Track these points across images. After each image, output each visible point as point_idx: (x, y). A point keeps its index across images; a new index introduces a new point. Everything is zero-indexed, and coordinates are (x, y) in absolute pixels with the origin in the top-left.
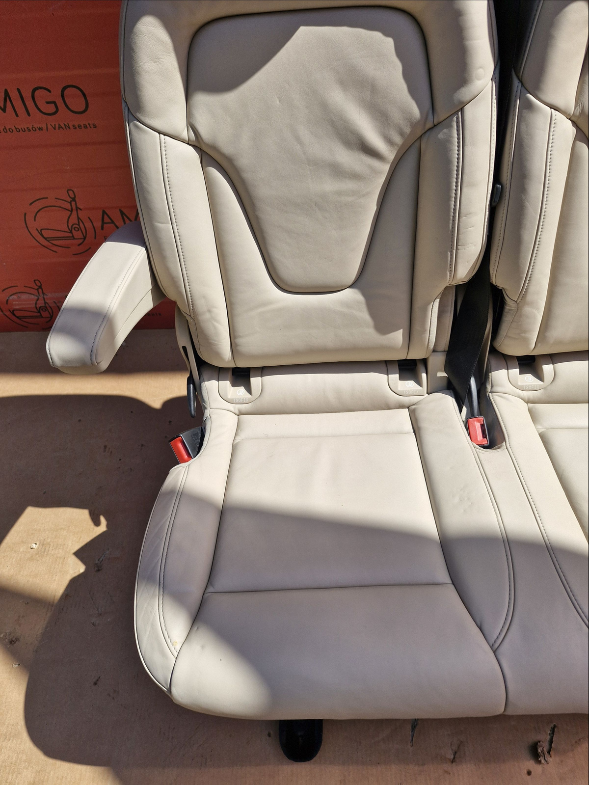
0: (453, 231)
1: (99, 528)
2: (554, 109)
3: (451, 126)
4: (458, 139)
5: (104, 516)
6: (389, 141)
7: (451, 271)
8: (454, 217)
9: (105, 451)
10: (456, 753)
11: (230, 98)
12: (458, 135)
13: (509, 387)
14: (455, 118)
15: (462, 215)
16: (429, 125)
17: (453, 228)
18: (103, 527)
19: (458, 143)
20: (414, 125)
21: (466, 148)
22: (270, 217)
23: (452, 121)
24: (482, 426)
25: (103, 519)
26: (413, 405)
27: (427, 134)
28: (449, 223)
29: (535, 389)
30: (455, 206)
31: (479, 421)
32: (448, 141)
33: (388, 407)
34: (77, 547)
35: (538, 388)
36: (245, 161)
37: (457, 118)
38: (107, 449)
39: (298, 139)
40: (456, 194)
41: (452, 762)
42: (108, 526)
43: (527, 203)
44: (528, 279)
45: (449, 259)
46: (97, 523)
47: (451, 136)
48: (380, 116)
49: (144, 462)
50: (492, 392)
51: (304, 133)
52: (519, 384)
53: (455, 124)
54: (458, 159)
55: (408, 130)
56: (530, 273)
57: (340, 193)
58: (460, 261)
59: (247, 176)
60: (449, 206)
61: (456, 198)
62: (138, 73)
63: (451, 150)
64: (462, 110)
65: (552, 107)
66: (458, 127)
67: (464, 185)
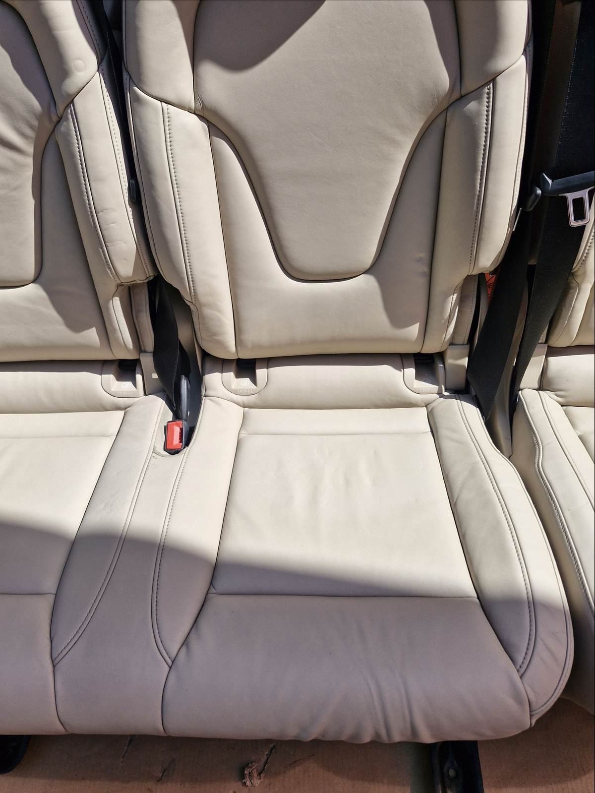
2: (166, 103)
3: (67, 119)
4: (76, 131)
7: (109, 268)
10: (165, 771)
13: (222, 391)
14: (69, 111)
17: (94, 223)
19: (77, 136)
24: (181, 429)
26: (129, 407)
28: (89, 219)
29: (249, 393)
31: (178, 425)
33: (103, 408)
35: (252, 393)
37: (71, 111)
41: (159, 781)
44: (191, 279)
45: (103, 255)
47: (69, 129)
50: (205, 396)
52: (233, 387)
53: (70, 116)
54: (80, 153)
56: (189, 273)
58: (114, 258)
60: (85, 201)
63: (73, 144)
64: (72, 102)
65: (161, 100)
66: (73, 119)
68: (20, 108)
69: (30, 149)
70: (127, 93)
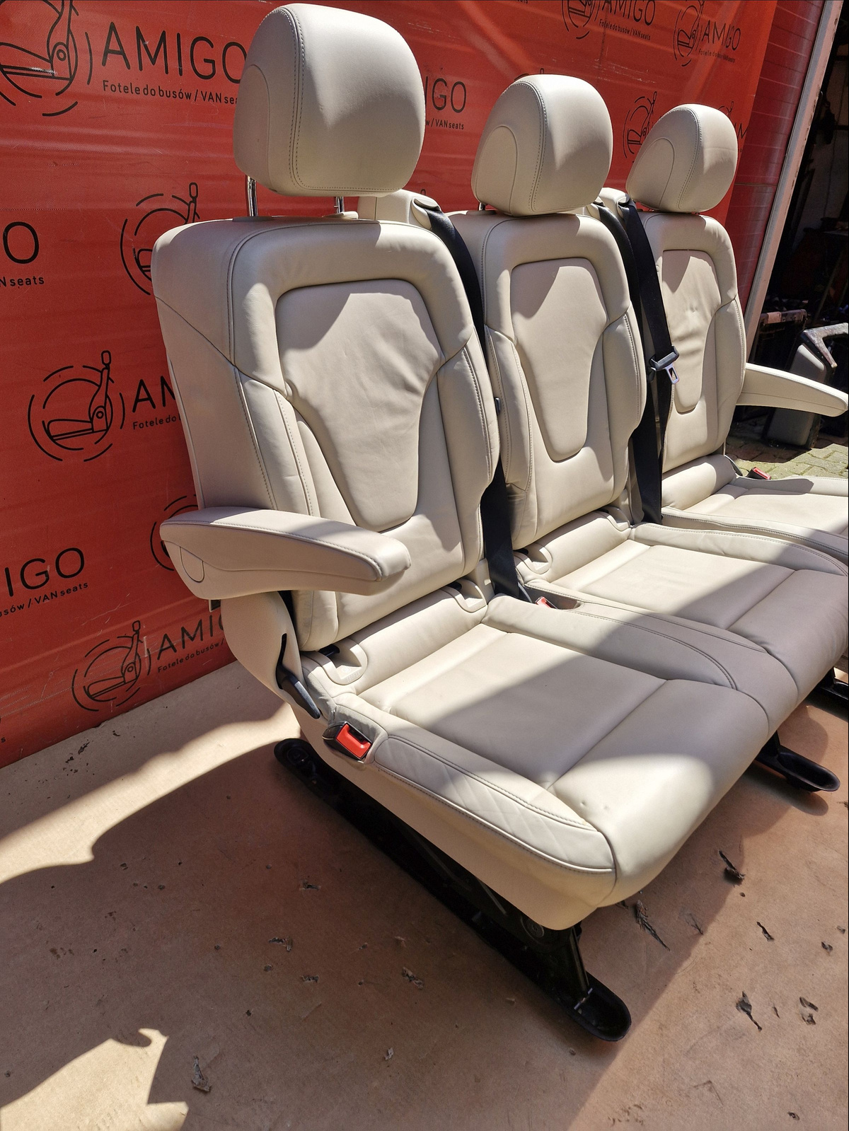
0: (486, 438)
1: (153, 1046)
3: (462, 359)
4: (470, 367)
5: (144, 1027)
6: (421, 379)
8: (484, 426)
9: (58, 956)
11: (312, 353)
12: (469, 364)
15: (489, 423)
16: (443, 362)
17: (486, 435)
18: (158, 1041)
19: (471, 370)
20: (435, 364)
21: (477, 372)
22: (352, 460)
23: (461, 355)
25: (146, 1032)
26: (484, 617)
27: (443, 370)
29: (546, 570)
30: (483, 417)
32: (464, 370)
33: (467, 629)
34: (144, 1093)
35: (548, 568)
36: (328, 411)
37: (464, 352)
38: (59, 952)
39: (361, 385)
40: (481, 408)
42: (163, 1033)
43: (519, 407)
44: (531, 467)
45: (487, 462)
46: (146, 1042)
48: (412, 358)
49: (134, 930)
50: (526, 583)
51: (365, 380)
52: (538, 569)
53: (464, 357)
54: (475, 381)
55: (431, 368)
56: (531, 462)
57: (396, 428)
59: (330, 424)
60: (479, 418)
61: (482, 411)
62: (254, 334)
63: (468, 376)
64: (466, 346)
65: (509, 338)
66: (467, 358)
67: (484, 399)
68: (423, 358)
69: (422, 390)
70: (489, 337)
